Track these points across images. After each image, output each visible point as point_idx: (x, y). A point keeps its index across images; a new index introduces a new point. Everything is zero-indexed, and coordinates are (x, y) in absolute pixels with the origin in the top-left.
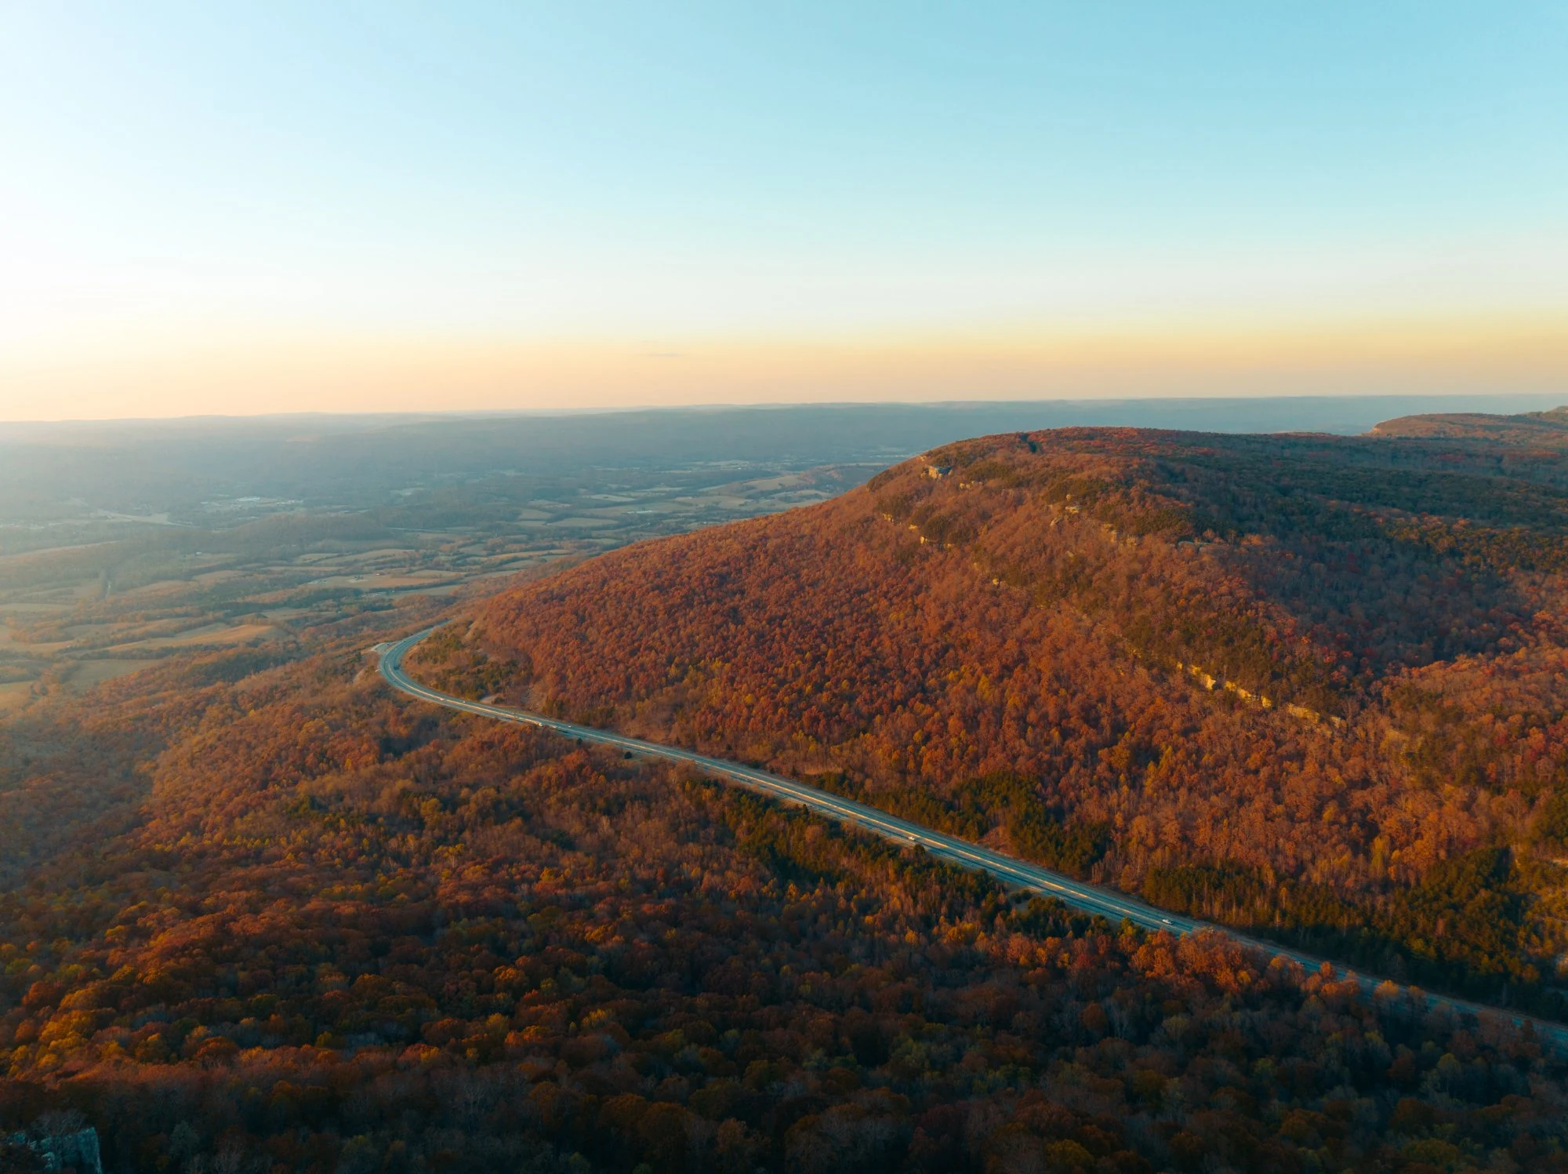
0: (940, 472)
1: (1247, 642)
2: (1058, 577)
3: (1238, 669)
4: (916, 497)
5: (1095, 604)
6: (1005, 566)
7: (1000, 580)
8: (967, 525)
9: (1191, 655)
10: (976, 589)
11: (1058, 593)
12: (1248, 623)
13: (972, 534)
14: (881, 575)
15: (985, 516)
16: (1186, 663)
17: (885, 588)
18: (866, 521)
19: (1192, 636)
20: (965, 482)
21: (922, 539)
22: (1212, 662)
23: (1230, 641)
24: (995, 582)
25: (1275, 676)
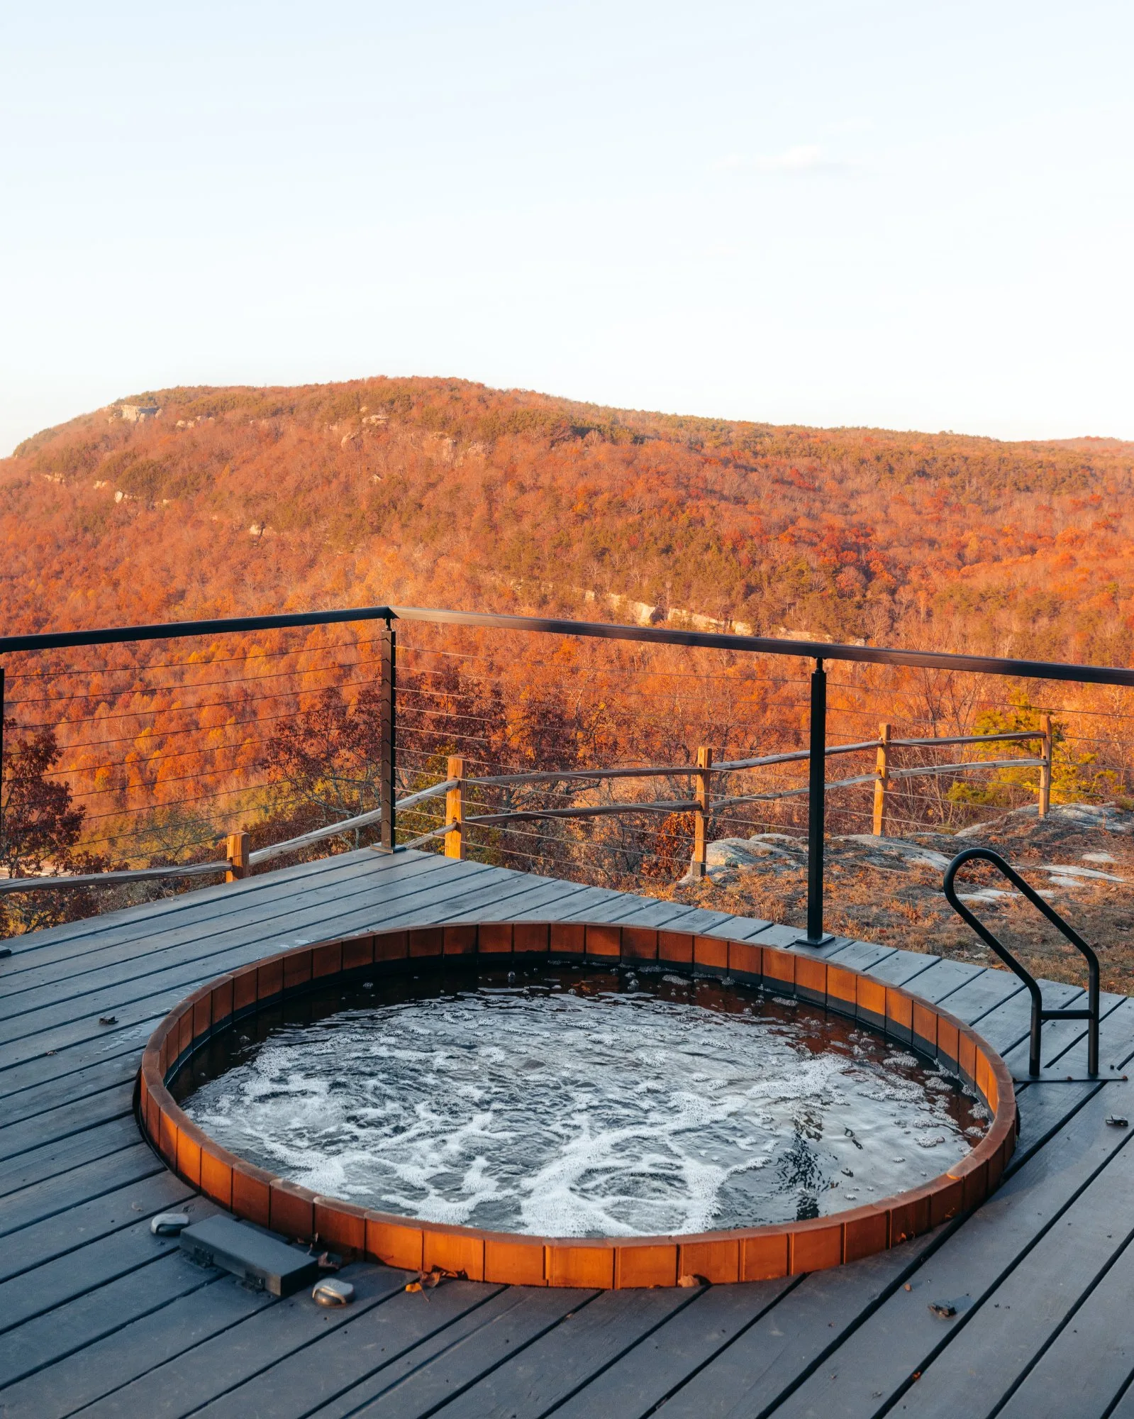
0: (142, 411)
1: (695, 547)
2: (364, 507)
3: (688, 586)
4: (103, 445)
5: (434, 533)
6: (270, 505)
7: (263, 527)
8: (196, 469)
9: (607, 577)
10: (223, 541)
11: (368, 529)
12: (690, 525)
13: (203, 479)
14: (47, 550)
15: (223, 457)
16: (599, 589)
17: (56, 567)
18: (19, 487)
19: (604, 551)
20: (185, 419)
21: (119, 496)
22: (646, 582)
23: (668, 550)
24: (254, 530)
25: (750, 590)
